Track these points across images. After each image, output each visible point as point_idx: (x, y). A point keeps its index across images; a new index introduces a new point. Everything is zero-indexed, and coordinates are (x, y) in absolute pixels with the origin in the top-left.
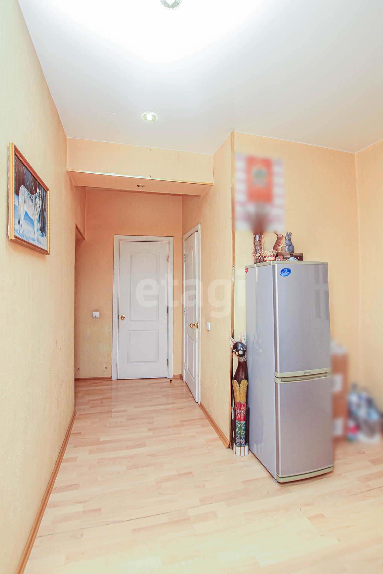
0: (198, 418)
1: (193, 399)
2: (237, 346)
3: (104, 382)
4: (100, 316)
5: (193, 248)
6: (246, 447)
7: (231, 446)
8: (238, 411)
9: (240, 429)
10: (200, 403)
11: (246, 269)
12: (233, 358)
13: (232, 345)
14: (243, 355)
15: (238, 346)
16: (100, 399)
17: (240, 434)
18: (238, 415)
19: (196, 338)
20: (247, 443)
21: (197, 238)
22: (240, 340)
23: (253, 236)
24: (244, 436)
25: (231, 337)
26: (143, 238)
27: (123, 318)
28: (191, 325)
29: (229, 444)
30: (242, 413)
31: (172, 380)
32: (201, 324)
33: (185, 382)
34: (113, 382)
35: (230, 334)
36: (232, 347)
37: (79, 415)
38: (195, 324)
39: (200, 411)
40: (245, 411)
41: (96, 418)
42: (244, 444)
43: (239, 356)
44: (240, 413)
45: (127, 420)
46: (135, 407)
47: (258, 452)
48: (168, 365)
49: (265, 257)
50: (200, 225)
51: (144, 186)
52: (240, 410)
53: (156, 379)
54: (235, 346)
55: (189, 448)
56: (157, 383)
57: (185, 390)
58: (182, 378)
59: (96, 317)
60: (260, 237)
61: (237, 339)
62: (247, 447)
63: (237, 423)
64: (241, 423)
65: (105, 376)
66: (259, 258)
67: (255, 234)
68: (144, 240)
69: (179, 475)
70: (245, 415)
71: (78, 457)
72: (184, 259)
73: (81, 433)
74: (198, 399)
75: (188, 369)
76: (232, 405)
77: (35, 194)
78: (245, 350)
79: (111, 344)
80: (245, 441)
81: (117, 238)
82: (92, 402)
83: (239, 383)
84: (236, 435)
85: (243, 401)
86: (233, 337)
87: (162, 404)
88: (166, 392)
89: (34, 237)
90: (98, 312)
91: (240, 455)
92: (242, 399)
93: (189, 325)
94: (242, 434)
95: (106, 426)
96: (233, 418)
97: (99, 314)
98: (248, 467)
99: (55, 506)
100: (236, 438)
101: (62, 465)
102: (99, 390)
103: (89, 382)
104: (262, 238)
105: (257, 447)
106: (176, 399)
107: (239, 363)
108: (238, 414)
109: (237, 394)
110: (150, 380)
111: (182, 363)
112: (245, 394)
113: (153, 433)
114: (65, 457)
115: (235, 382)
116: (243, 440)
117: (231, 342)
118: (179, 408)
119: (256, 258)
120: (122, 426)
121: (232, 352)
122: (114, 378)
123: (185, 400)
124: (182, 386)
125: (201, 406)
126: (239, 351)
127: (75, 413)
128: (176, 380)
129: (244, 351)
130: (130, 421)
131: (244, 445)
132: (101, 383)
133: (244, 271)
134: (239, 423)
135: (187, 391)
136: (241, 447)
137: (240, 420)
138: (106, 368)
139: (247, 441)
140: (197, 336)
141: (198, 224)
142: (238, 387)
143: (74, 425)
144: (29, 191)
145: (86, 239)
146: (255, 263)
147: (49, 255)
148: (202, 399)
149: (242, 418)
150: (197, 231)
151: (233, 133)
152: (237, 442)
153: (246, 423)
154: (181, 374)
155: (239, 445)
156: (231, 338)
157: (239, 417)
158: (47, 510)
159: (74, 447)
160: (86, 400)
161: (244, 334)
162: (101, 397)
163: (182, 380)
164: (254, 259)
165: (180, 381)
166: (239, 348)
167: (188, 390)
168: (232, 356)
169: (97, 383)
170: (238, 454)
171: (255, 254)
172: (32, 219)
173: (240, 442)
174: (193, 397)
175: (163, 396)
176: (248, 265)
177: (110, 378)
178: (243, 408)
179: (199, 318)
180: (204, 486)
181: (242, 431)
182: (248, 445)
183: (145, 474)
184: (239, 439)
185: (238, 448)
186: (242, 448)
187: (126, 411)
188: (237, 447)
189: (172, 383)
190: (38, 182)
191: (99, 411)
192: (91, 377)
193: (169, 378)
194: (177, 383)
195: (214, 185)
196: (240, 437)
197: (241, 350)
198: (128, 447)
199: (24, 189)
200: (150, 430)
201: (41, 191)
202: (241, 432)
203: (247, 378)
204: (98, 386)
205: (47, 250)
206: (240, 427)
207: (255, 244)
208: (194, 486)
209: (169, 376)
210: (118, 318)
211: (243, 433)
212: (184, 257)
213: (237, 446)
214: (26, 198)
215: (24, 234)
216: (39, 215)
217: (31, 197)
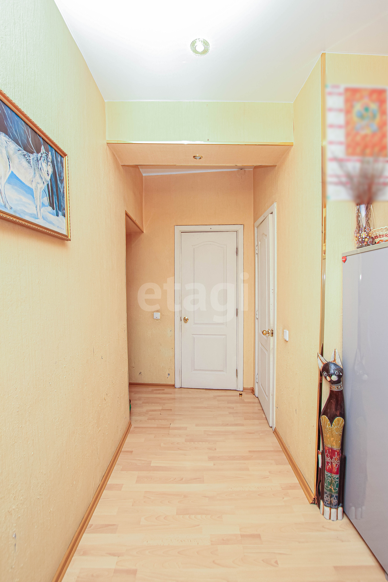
0: (272, 449)
1: (267, 422)
2: (328, 368)
3: (167, 390)
4: (161, 317)
5: (266, 235)
6: (338, 509)
7: (316, 502)
8: (328, 459)
9: (331, 484)
10: (275, 430)
11: (343, 258)
12: (322, 383)
13: (321, 366)
14: (338, 382)
15: (330, 368)
16: (159, 410)
17: (331, 490)
18: (328, 465)
19: (271, 348)
20: (341, 504)
21: (272, 222)
22: (333, 360)
23: (355, 208)
24: (337, 495)
25: (319, 354)
26: (207, 228)
27: (186, 320)
28: (264, 332)
29: (314, 499)
30: (335, 463)
31: (242, 394)
32: (277, 332)
33: (257, 397)
34: (176, 390)
35: (318, 351)
36: (321, 368)
37: (135, 427)
38: (270, 332)
39: (275, 440)
40: (339, 461)
41: (152, 434)
42: (335, 505)
43: (332, 382)
44: (332, 462)
45: (185, 442)
46: (197, 425)
47: (356, 518)
48: (237, 376)
49: (376, 237)
50: (275, 205)
51: (202, 157)
52: (332, 458)
53: (223, 391)
54: (325, 369)
55: (258, 495)
56: (225, 396)
57: (257, 408)
58: (254, 392)
59: (157, 318)
60: (367, 208)
61: (328, 357)
62: (340, 509)
63: (327, 475)
64: (332, 477)
65: (168, 383)
66: (366, 240)
67: (358, 204)
68: (209, 230)
69: (242, 536)
70: (338, 466)
71: (123, 484)
72: (257, 252)
73: (133, 451)
74: (272, 421)
75: (260, 384)
76: (319, 448)
77: (35, 154)
78: (341, 374)
79: (173, 349)
80: (338, 501)
81: (178, 229)
82: (150, 413)
83: (331, 420)
84: (325, 490)
85: (336, 447)
86: (322, 354)
87: (228, 424)
88: (233, 408)
89: (36, 213)
90: (159, 313)
91: (330, 519)
92: (334, 444)
93: (262, 331)
94: (334, 491)
95: (161, 446)
96: (320, 466)
97: (160, 315)
98: (342, 541)
99: (85, 553)
100: (325, 495)
101: (105, 492)
102: (160, 398)
103: (150, 389)
104: (370, 209)
105: (356, 511)
106: (245, 419)
107: (332, 393)
108: (328, 463)
109: (327, 434)
110: (216, 391)
111: (254, 375)
112: (340, 437)
113: (214, 465)
114: (110, 482)
115: (324, 418)
116: (335, 499)
117: (319, 361)
118: (248, 433)
119: (360, 240)
120: (178, 449)
121: (321, 375)
122: (178, 385)
123: (257, 422)
124: (254, 403)
125: (275, 432)
126: (332, 375)
127: (130, 425)
128: (246, 394)
129: (340, 377)
130: (188, 443)
131: (337, 506)
132: (164, 390)
133: (341, 260)
134: (329, 476)
135: (259, 410)
136: (331, 508)
137: (331, 471)
138: (169, 374)
139: (341, 500)
140: (271, 346)
141: (273, 203)
142: (329, 425)
143: (128, 440)
144: (20, 146)
145: (144, 232)
146: (358, 248)
147: (70, 241)
148: (277, 422)
149: (335, 470)
150: (272, 213)
151: (323, 55)
152: (326, 501)
153: (340, 477)
154: (253, 388)
155: (328, 505)
156: (320, 356)
157: (330, 467)
158: (76, 558)
159: (122, 470)
160: (145, 409)
161: (339, 352)
162: (161, 408)
163: (254, 394)
164: (356, 242)
165: (252, 396)
166: (332, 371)
167: (260, 408)
168: (321, 380)
169: (159, 390)
170: (327, 516)
171: (358, 235)
172: (29, 188)
173: (331, 501)
174: (265, 419)
175: (230, 413)
176: (347, 251)
177: (173, 386)
178: (336, 458)
179: (273, 323)
180: (276, 562)
181: (334, 487)
182: (343, 506)
183: (198, 525)
184: (329, 496)
185: (327, 509)
186: (334, 511)
187: (185, 428)
188: (325, 508)
189: (241, 398)
190: (43, 139)
191: (156, 426)
192: (153, 383)
193: (238, 391)
194: (247, 397)
195: (294, 144)
196: (331, 494)
197: (336, 375)
198: (182, 479)
199: (7, 139)
200: (211, 459)
201: (50, 153)
202: (332, 489)
203: (343, 415)
204: (159, 393)
205: (67, 235)
206: (331, 481)
207: (359, 219)
208: (263, 560)
209: (238, 388)
210: (181, 320)
211: (334, 489)
212: (257, 248)
213: (325, 506)
214: (11, 152)
215: (7, 205)
216: (46, 184)
217: (24, 155)
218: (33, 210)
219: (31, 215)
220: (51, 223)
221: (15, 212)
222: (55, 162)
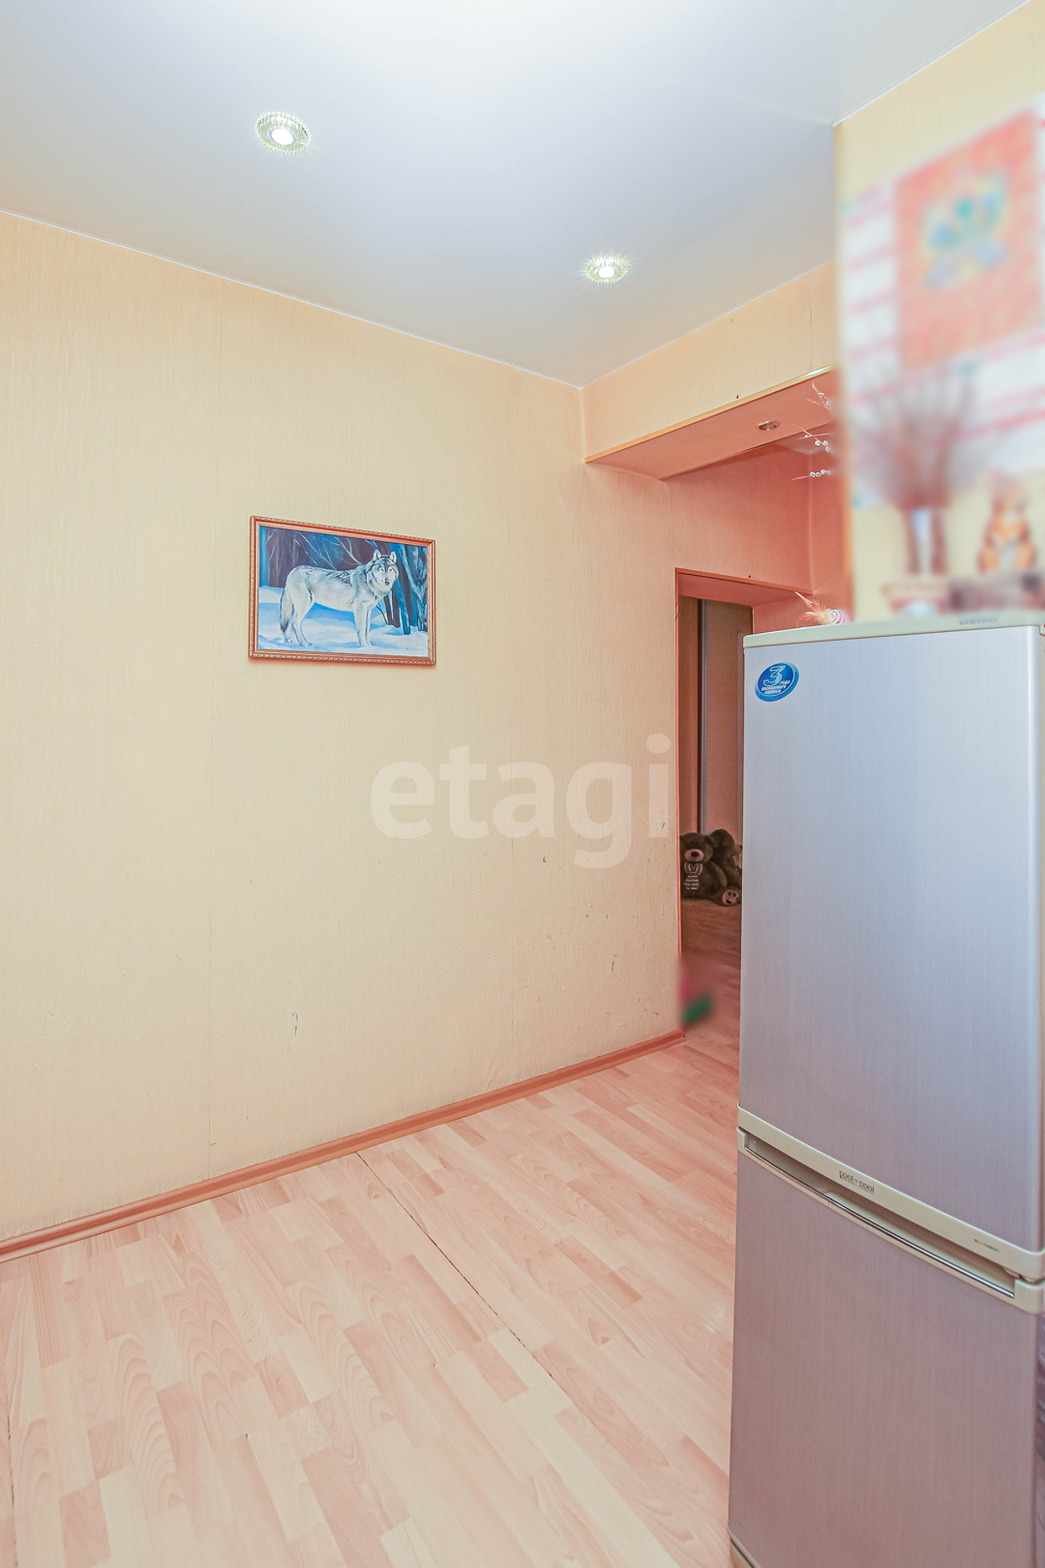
51: (778, 422)
69: (613, 1275)
71: (555, 1107)
77: (360, 567)
101: (522, 1103)
147: (439, 662)
172: (345, 612)
190: (377, 542)
199: (308, 570)
201: (393, 553)
205: (430, 656)
208: (590, 1320)
214: (314, 582)
215: (304, 643)
216: (381, 598)
217: (338, 577)
218: (353, 637)
219: (348, 645)
220: (389, 646)
221: (317, 647)
222: (406, 561)
